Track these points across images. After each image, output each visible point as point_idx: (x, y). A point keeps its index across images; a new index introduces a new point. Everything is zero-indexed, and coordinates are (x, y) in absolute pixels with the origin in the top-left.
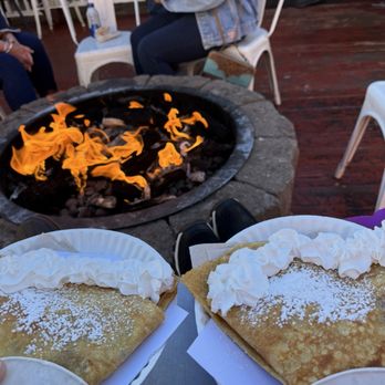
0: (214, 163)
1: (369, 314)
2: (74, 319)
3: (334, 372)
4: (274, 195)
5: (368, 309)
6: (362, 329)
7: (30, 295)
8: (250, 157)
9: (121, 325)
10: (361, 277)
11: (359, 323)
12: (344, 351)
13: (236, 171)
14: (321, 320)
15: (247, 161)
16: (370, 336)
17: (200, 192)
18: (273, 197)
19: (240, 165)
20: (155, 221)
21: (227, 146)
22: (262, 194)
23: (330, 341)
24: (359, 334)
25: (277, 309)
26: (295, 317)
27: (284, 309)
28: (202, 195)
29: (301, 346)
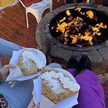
0: (100, 41)
1: (58, 94)
2: (27, 65)
3: (45, 97)
4: (103, 59)
5: (58, 93)
6: (54, 95)
7: (25, 58)
8: (107, 46)
9: (32, 70)
10: (65, 89)
11: (55, 94)
12: (49, 95)
13: (100, 48)
14: (51, 89)
15: (105, 46)
16: (54, 97)
17: (86, 49)
18: (103, 60)
19: (102, 47)
20: (71, 50)
21: (106, 39)
22: (100, 57)
23: (49, 93)
24: (53, 95)
25: (48, 83)
26: (48, 86)
27: (48, 84)
28: (85, 50)
29: (45, 90)
